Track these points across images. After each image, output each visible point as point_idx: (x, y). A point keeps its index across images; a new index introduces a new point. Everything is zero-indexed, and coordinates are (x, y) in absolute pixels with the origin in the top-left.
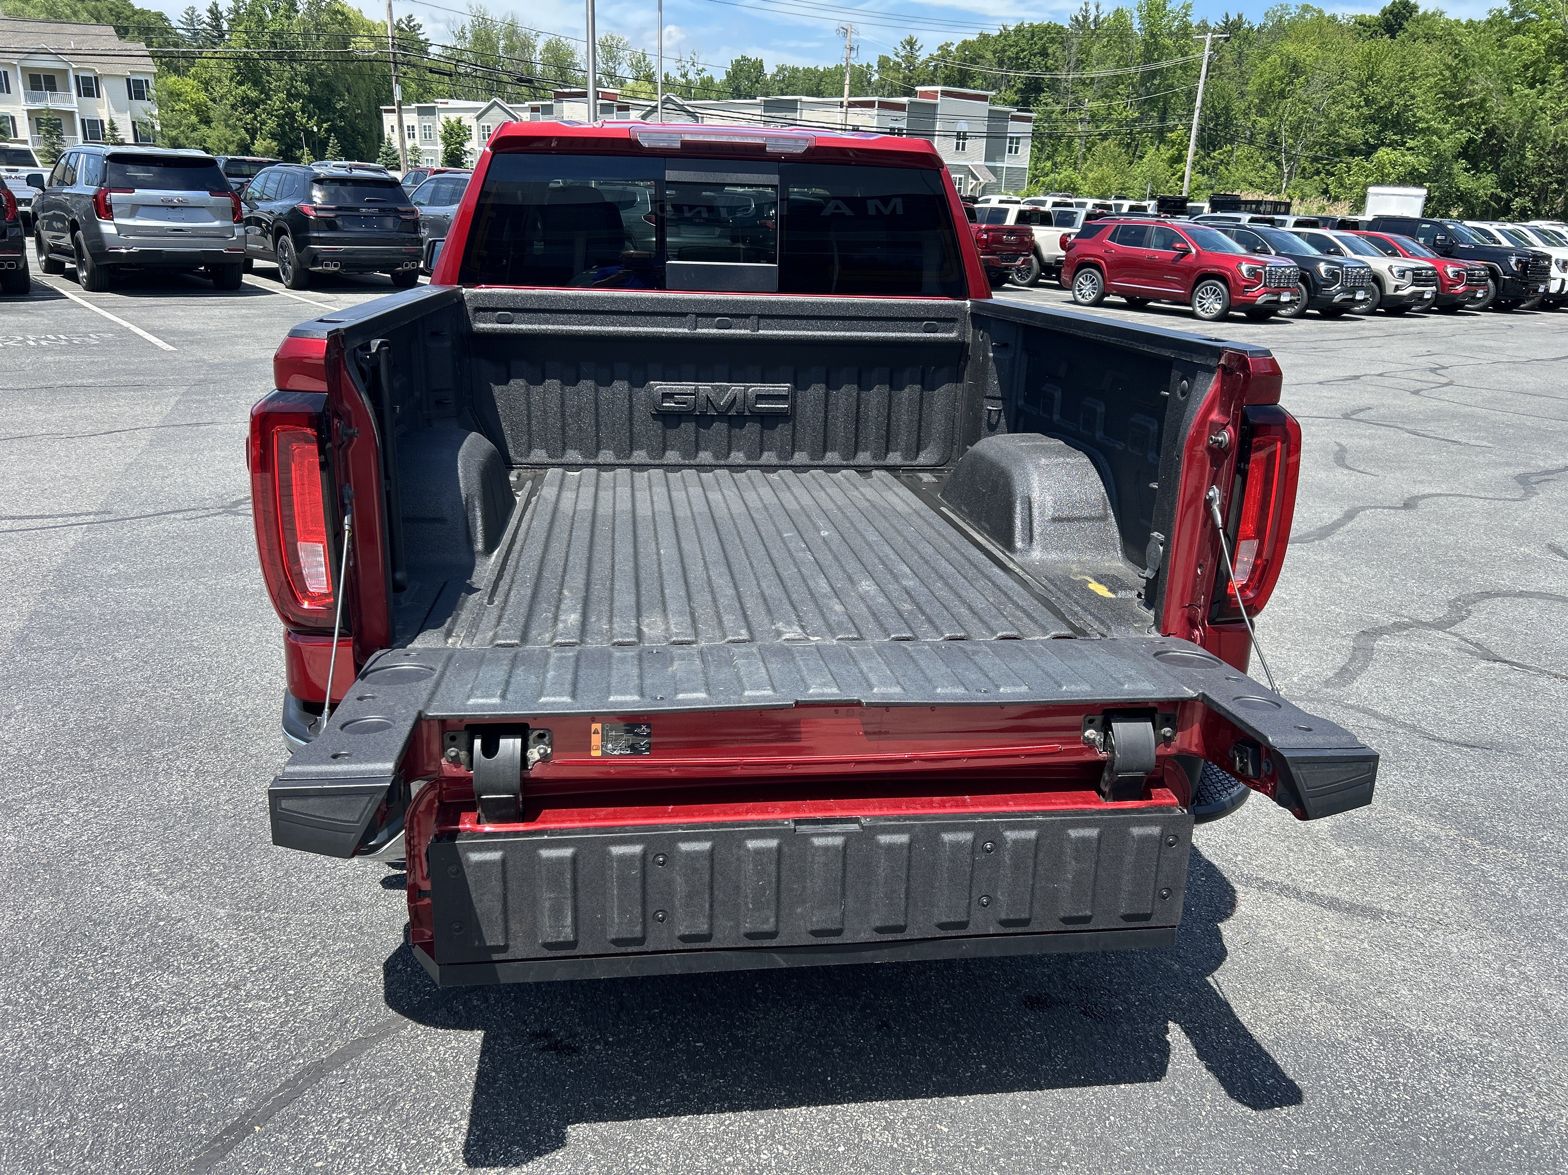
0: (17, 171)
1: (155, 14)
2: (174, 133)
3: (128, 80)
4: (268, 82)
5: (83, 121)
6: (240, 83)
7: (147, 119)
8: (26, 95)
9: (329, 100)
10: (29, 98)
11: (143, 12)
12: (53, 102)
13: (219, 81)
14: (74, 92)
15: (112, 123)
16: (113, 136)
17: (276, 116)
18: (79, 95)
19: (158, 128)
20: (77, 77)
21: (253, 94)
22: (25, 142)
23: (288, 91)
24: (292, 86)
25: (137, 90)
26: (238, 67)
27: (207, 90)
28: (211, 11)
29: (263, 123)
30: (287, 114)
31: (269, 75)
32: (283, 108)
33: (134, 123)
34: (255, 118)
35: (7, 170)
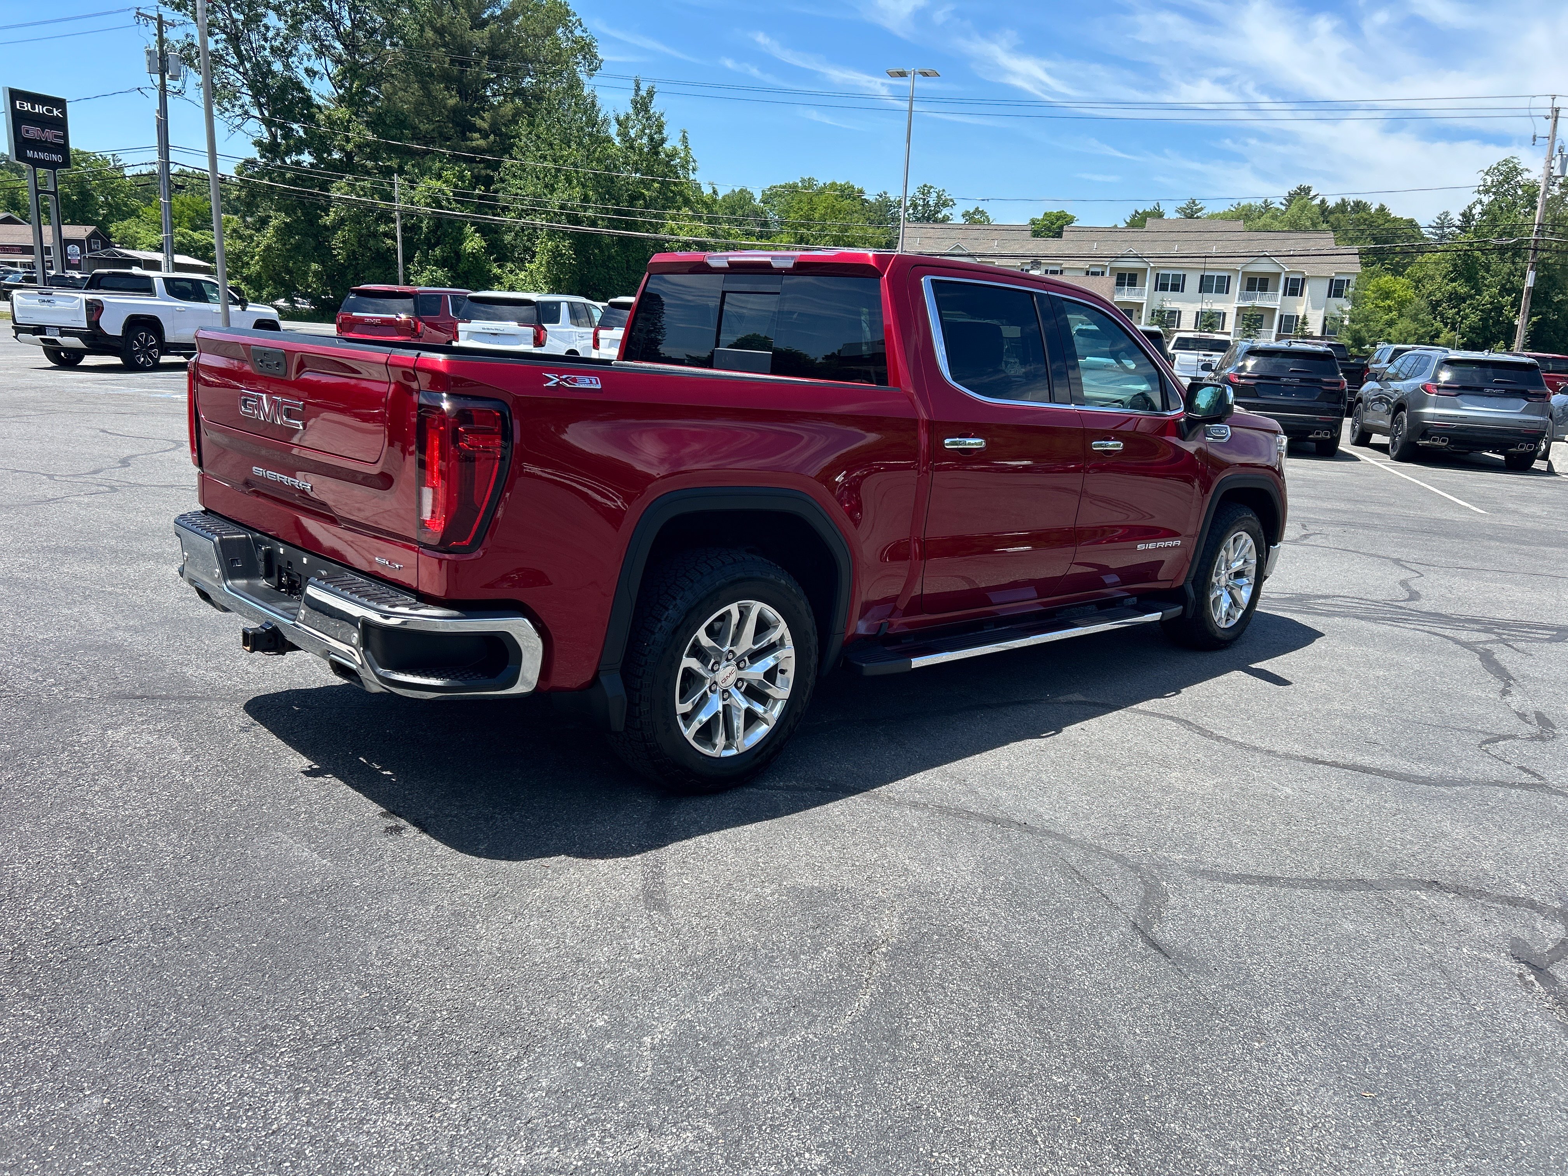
0: (1211, 355)
1: (1407, 221)
2: (1358, 327)
3: (1332, 281)
4: (1483, 277)
5: (1281, 316)
6: (1453, 280)
7: (1337, 313)
8: (1240, 294)
9: (1547, 293)
10: (1242, 297)
11: (1395, 220)
12: (1261, 301)
13: (1432, 278)
14: (1281, 292)
15: (1305, 317)
16: (1303, 329)
17: (1482, 311)
18: (1285, 295)
19: (1346, 323)
20: (1287, 279)
21: (1463, 290)
22: (1229, 334)
23: (1503, 286)
24: (1509, 281)
25: (1336, 289)
26: (1455, 266)
27: (1417, 287)
28: (1464, 215)
29: (1465, 317)
30: (1494, 309)
31: (1488, 271)
32: (1491, 303)
33: (1325, 319)
34: (1458, 313)
35: (1204, 355)
